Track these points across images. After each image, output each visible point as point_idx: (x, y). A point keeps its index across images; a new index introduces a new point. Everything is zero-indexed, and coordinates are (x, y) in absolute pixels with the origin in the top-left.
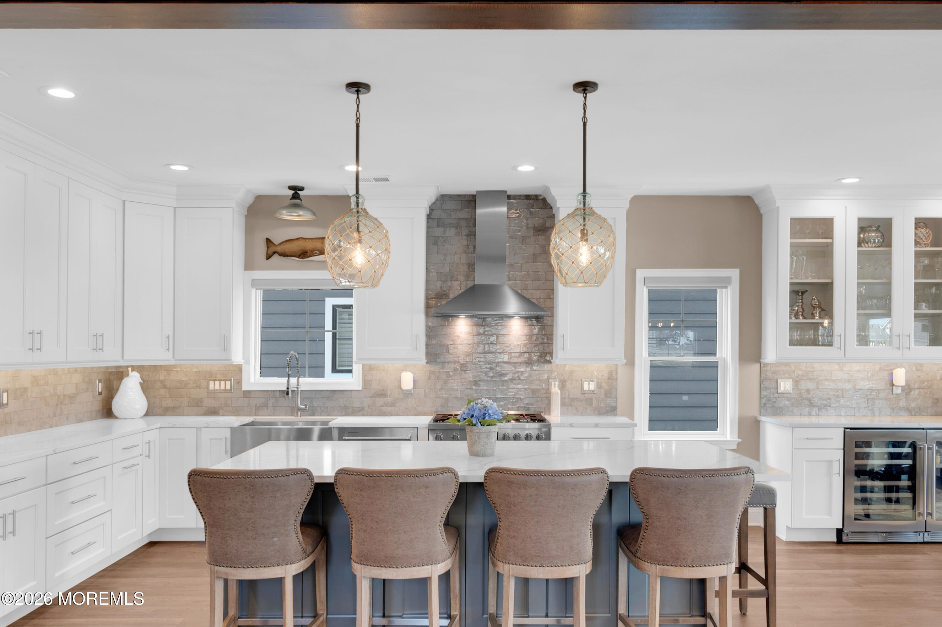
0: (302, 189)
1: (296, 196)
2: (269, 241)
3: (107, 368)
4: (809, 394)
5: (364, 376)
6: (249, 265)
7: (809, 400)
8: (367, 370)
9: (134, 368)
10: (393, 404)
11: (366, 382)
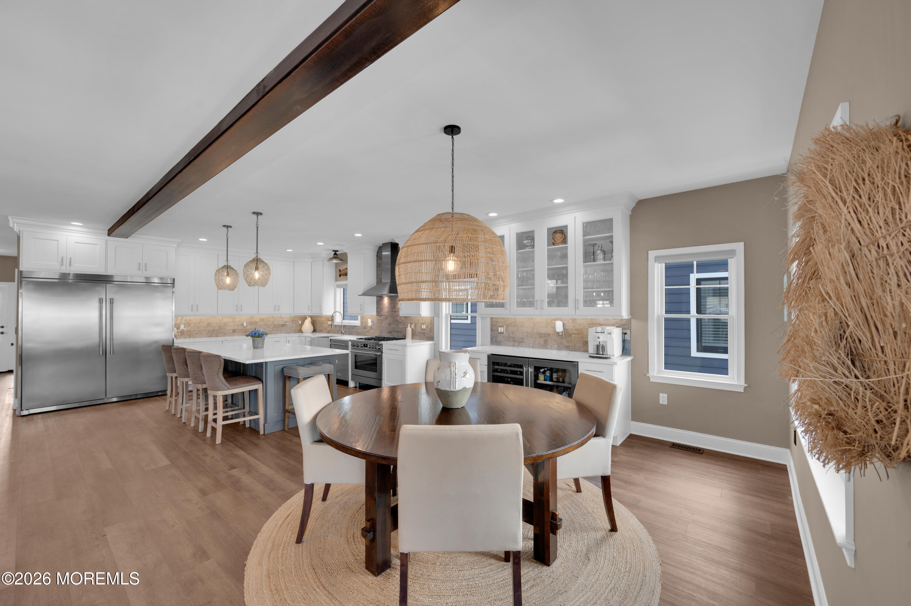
0: (338, 251)
1: (335, 254)
2: (340, 270)
3: (300, 316)
4: (513, 334)
5: (361, 320)
6: (336, 280)
7: (513, 338)
8: (362, 318)
9: (309, 316)
10: (368, 332)
11: (362, 323)
